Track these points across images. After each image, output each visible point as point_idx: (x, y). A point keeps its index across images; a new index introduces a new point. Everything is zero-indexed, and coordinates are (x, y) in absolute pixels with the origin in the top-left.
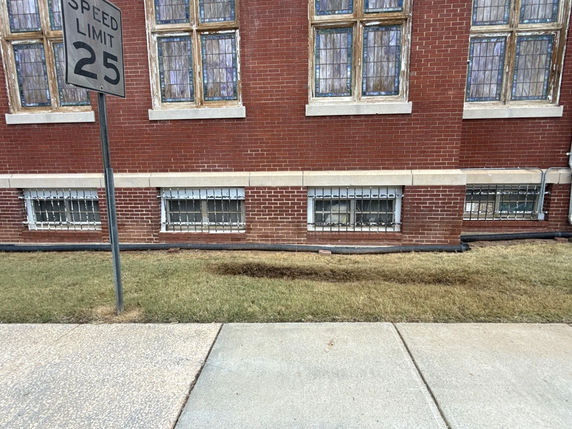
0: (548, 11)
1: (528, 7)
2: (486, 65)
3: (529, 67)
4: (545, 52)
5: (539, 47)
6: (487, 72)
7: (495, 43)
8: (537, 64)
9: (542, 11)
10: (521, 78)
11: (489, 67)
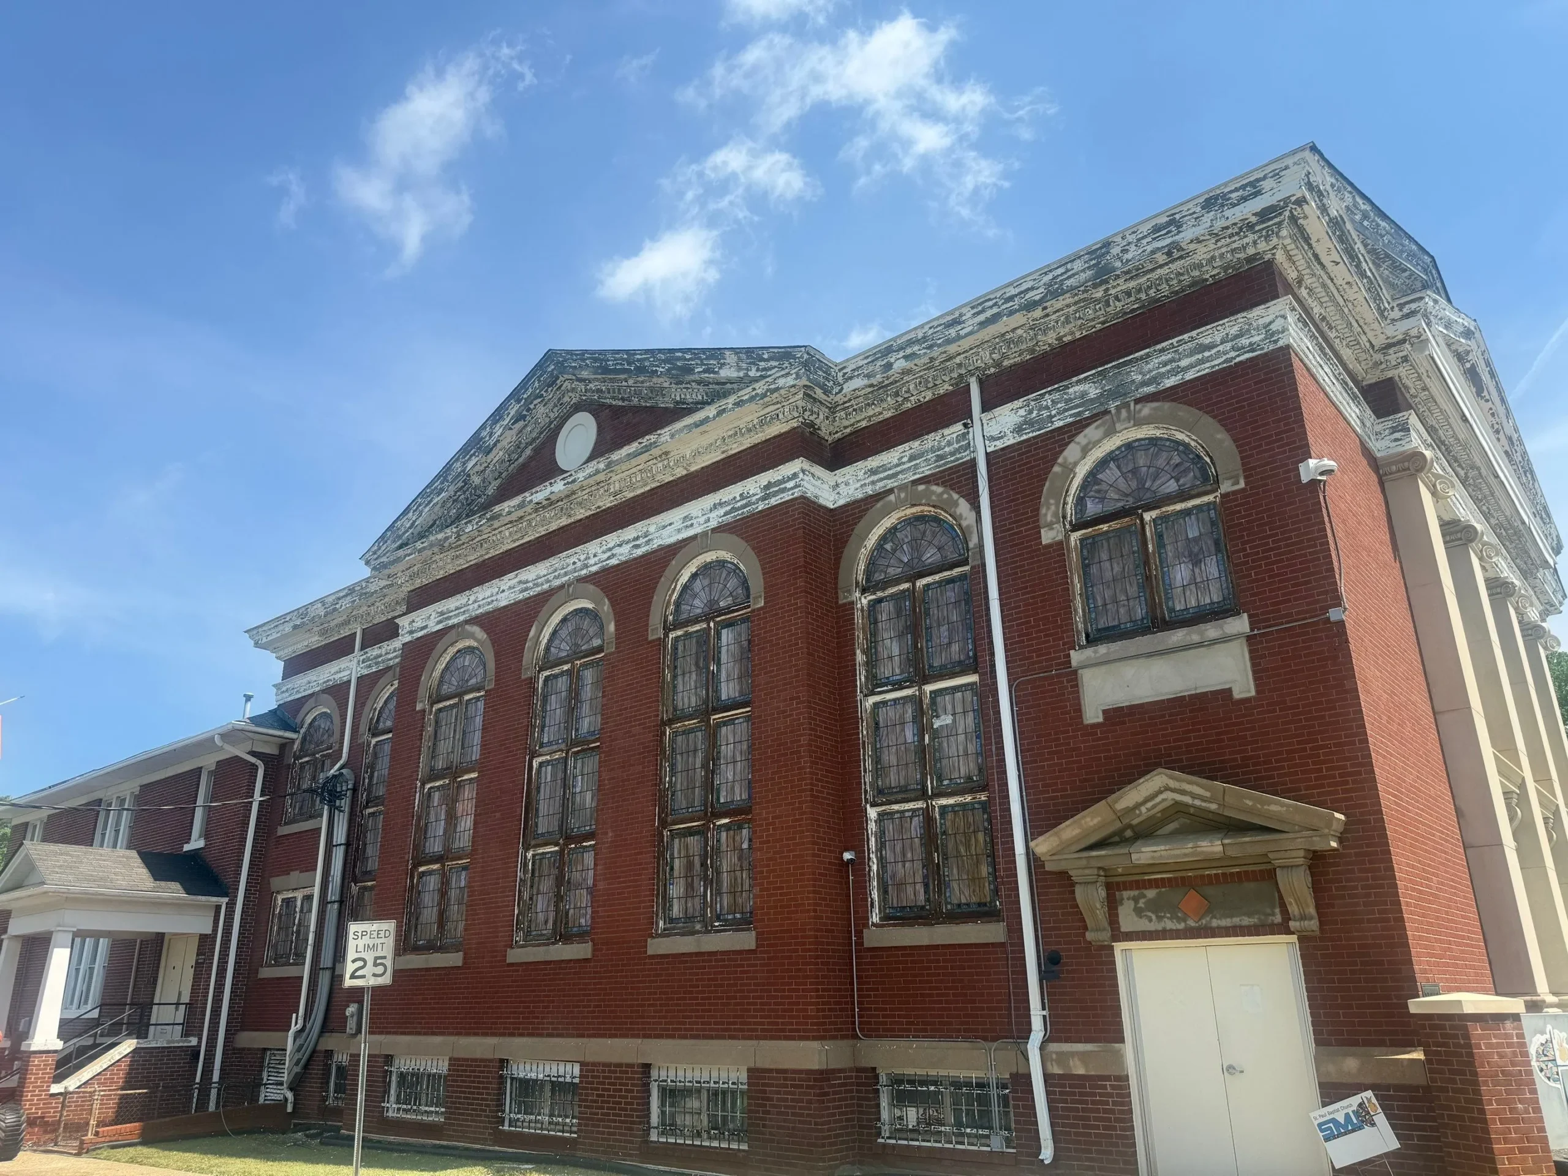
0: (971, 765)
1: (945, 762)
2: (904, 855)
3: (963, 853)
4: (981, 828)
5: (971, 819)
6: (907, 865)
7: (911, 818)
8: (973, 848)
9: (964, 764)
10: (955, 871)
11: (909, 855)
